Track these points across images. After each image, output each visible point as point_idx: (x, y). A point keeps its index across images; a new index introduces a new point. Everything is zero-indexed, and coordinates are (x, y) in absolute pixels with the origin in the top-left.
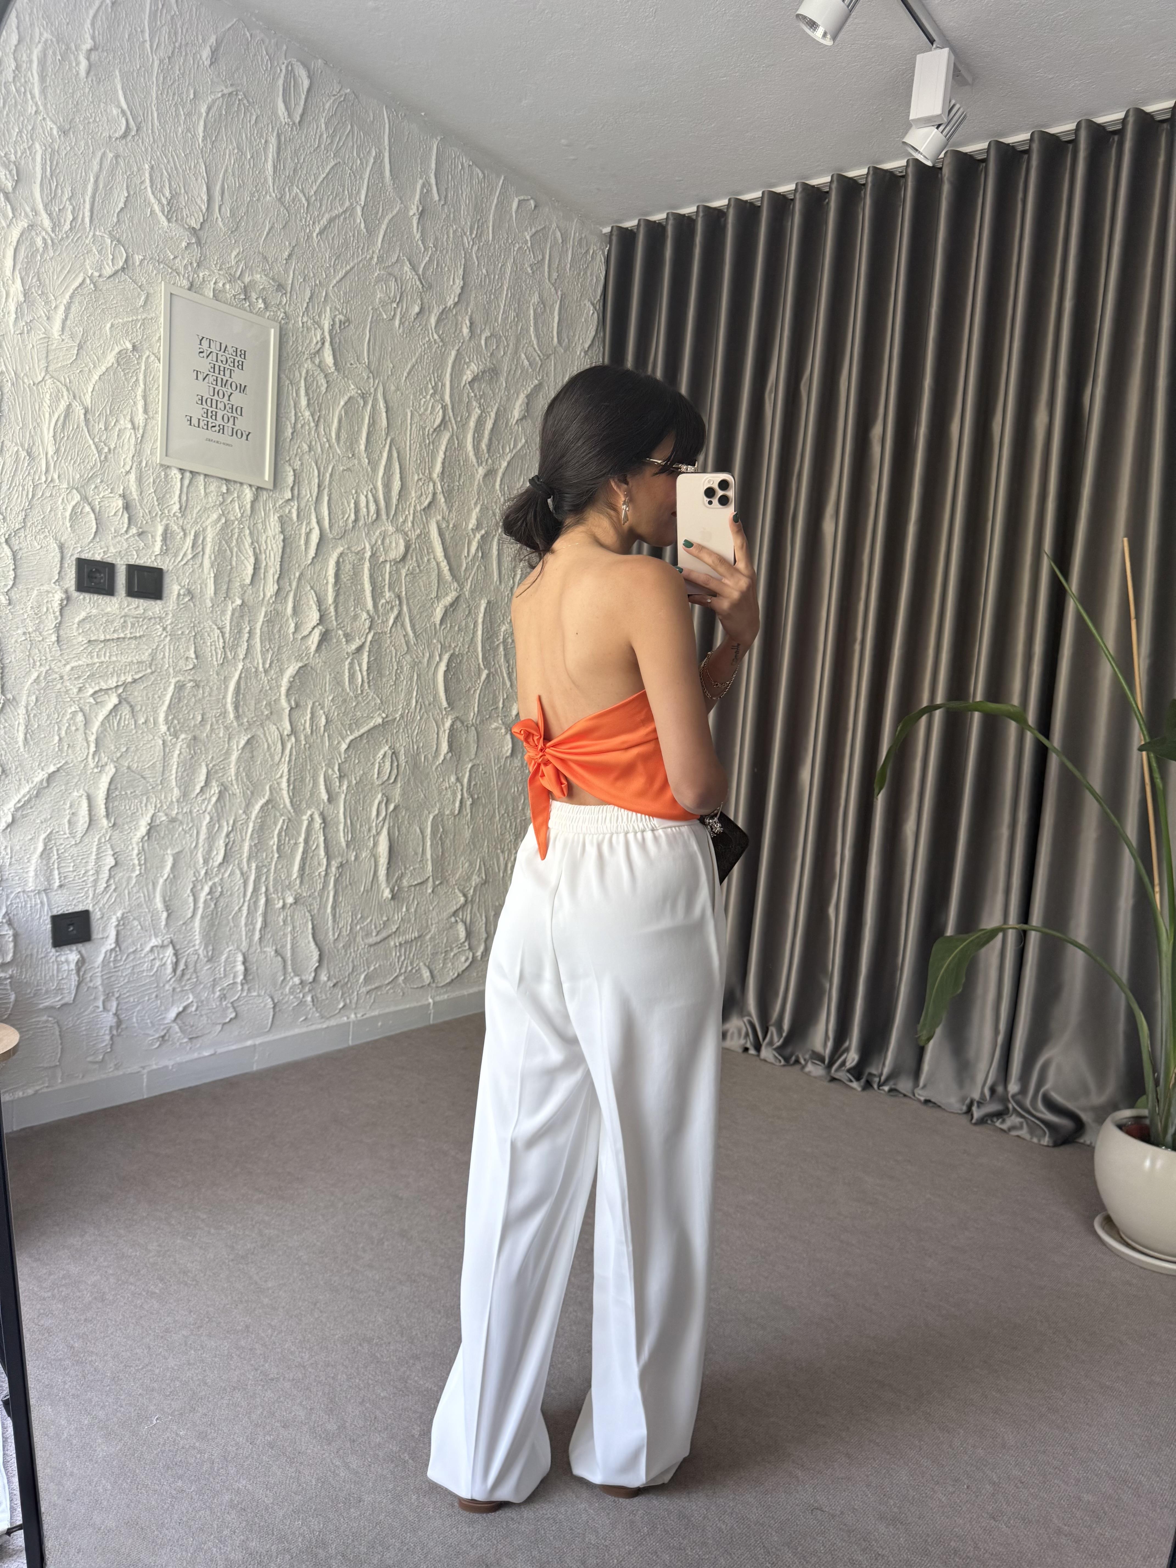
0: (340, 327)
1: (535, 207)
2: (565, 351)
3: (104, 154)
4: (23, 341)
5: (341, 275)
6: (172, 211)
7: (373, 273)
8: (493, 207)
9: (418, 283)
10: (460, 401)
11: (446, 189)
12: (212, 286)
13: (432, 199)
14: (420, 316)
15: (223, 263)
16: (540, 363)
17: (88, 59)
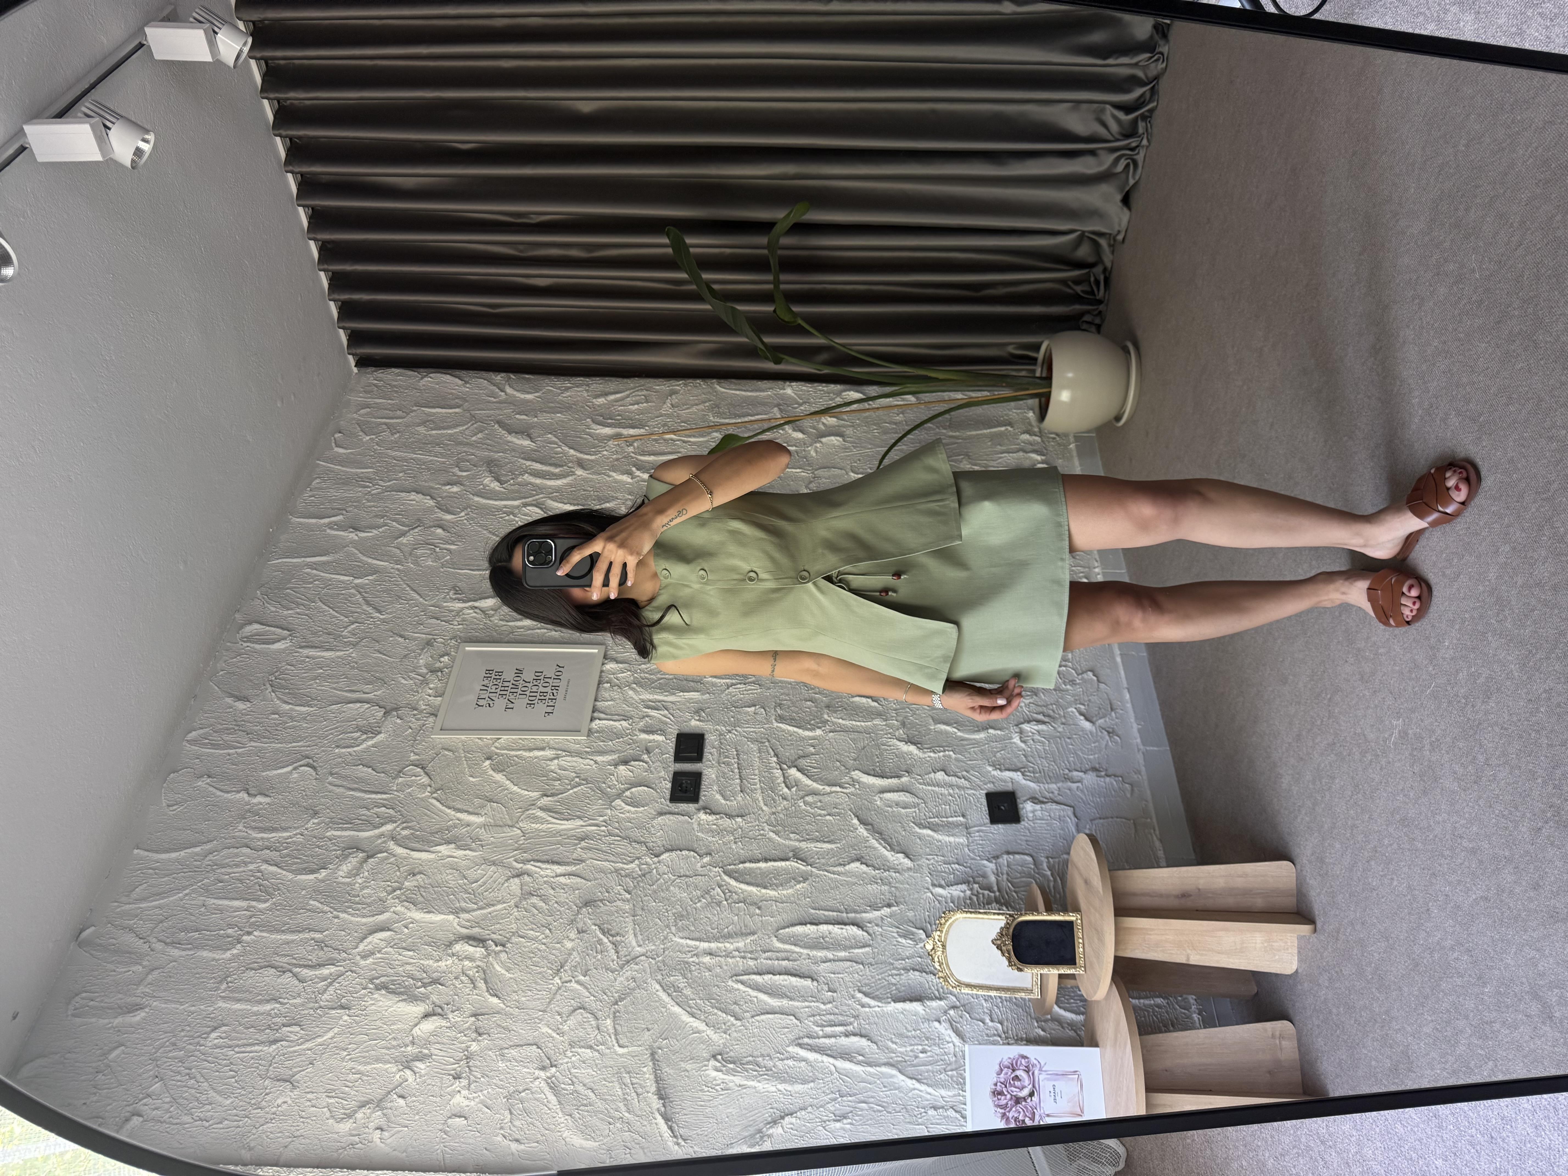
0: (459, 594)
1: (340, 433)
2: (468, 402)
3: (330, 784)
4: (488, 845)
5: (416, 595)
6: (372, 731)
7: (411, 568)
8: (344, 469)
9: (416, 530)
10: (516, 491)
11: (332, 509)
12: (431, 698)
13: (343, 521)
14: (446, 528)
15: (412, 690)
16: (479, 423)
17: (256, 796)
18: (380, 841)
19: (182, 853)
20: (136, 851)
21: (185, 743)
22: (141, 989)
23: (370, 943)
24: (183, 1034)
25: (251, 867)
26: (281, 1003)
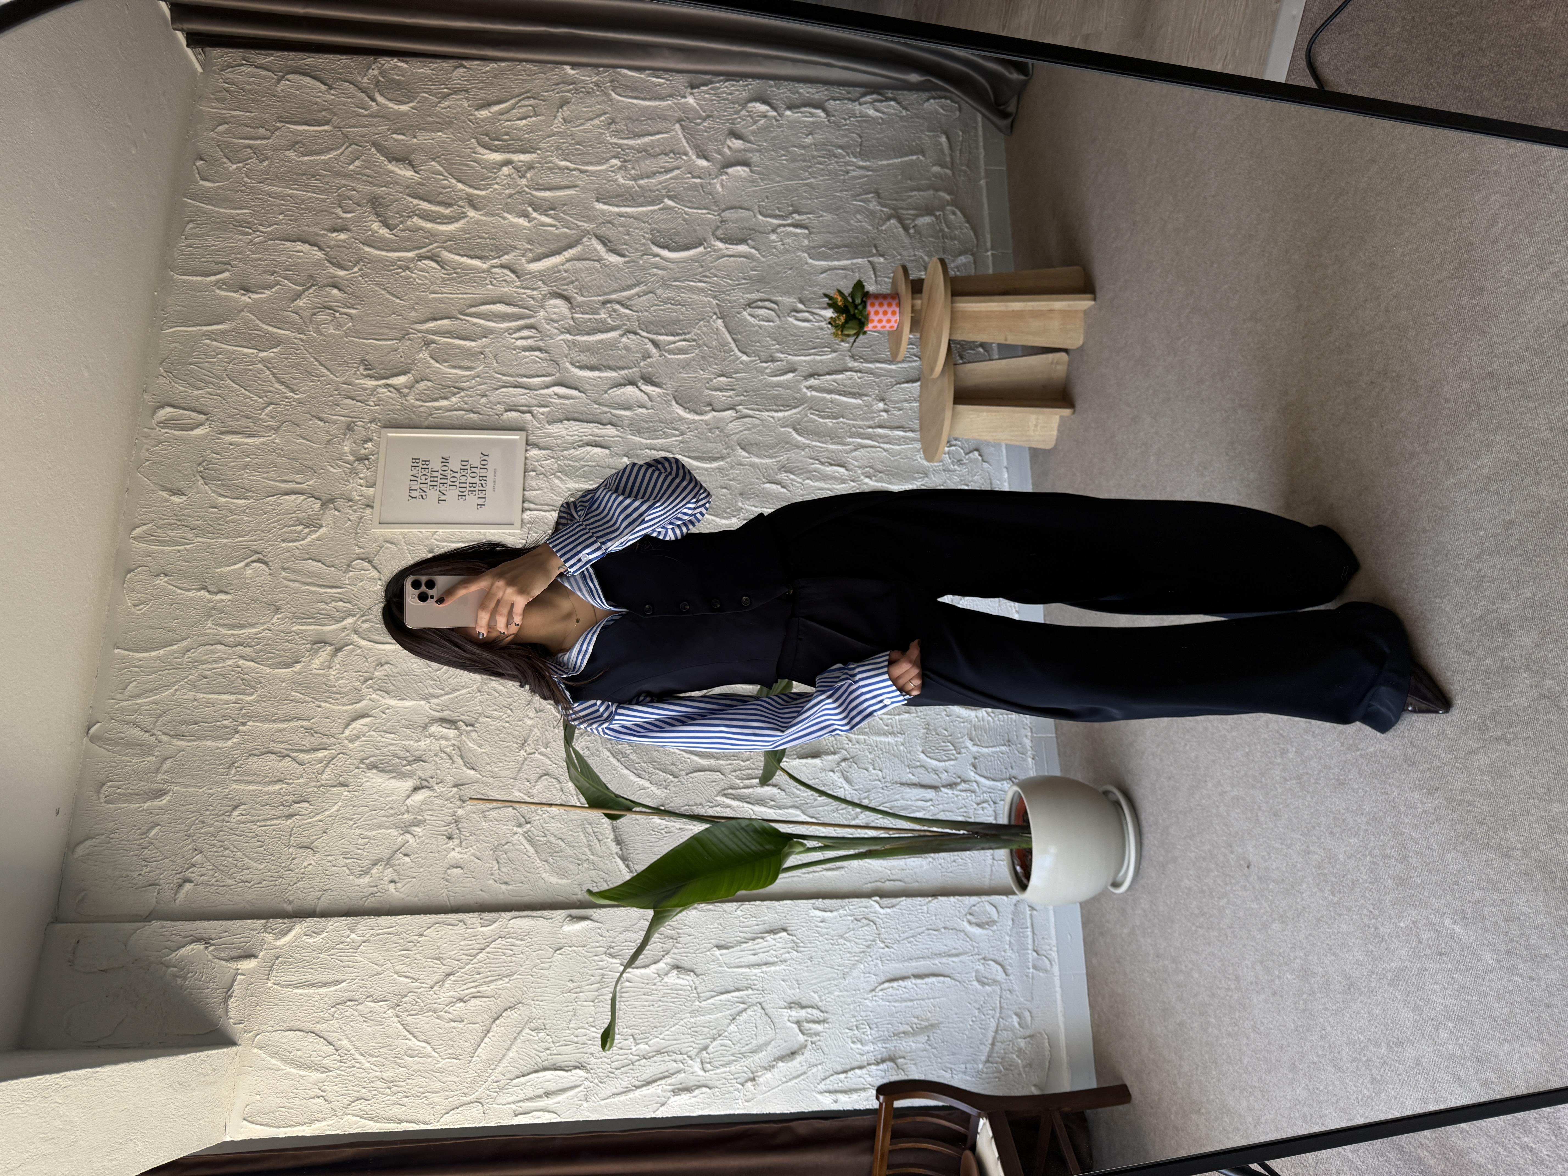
0: (370, 370)
1: (202, 159)
2: (335, 114)
3: (284, 578)
5: (325, 371)
6: (313, 524)
7: (315, 337)
8: (217, 209)
9: (311, 291)
10: (409, 239)
11: (216, 263)
12: (364, 488)
13: (230, 279)
14: (341, 287)
15: (343, 479)
16: (353, 146)
17: (217, 593)
18: (343, 634)
19: (162, 651)
20: (116, 651)
21: (131, 541)
22: (160, 776)
23: (354, 728)
24: (208, 813)
25: (229, 662)
26: (287, 783)
